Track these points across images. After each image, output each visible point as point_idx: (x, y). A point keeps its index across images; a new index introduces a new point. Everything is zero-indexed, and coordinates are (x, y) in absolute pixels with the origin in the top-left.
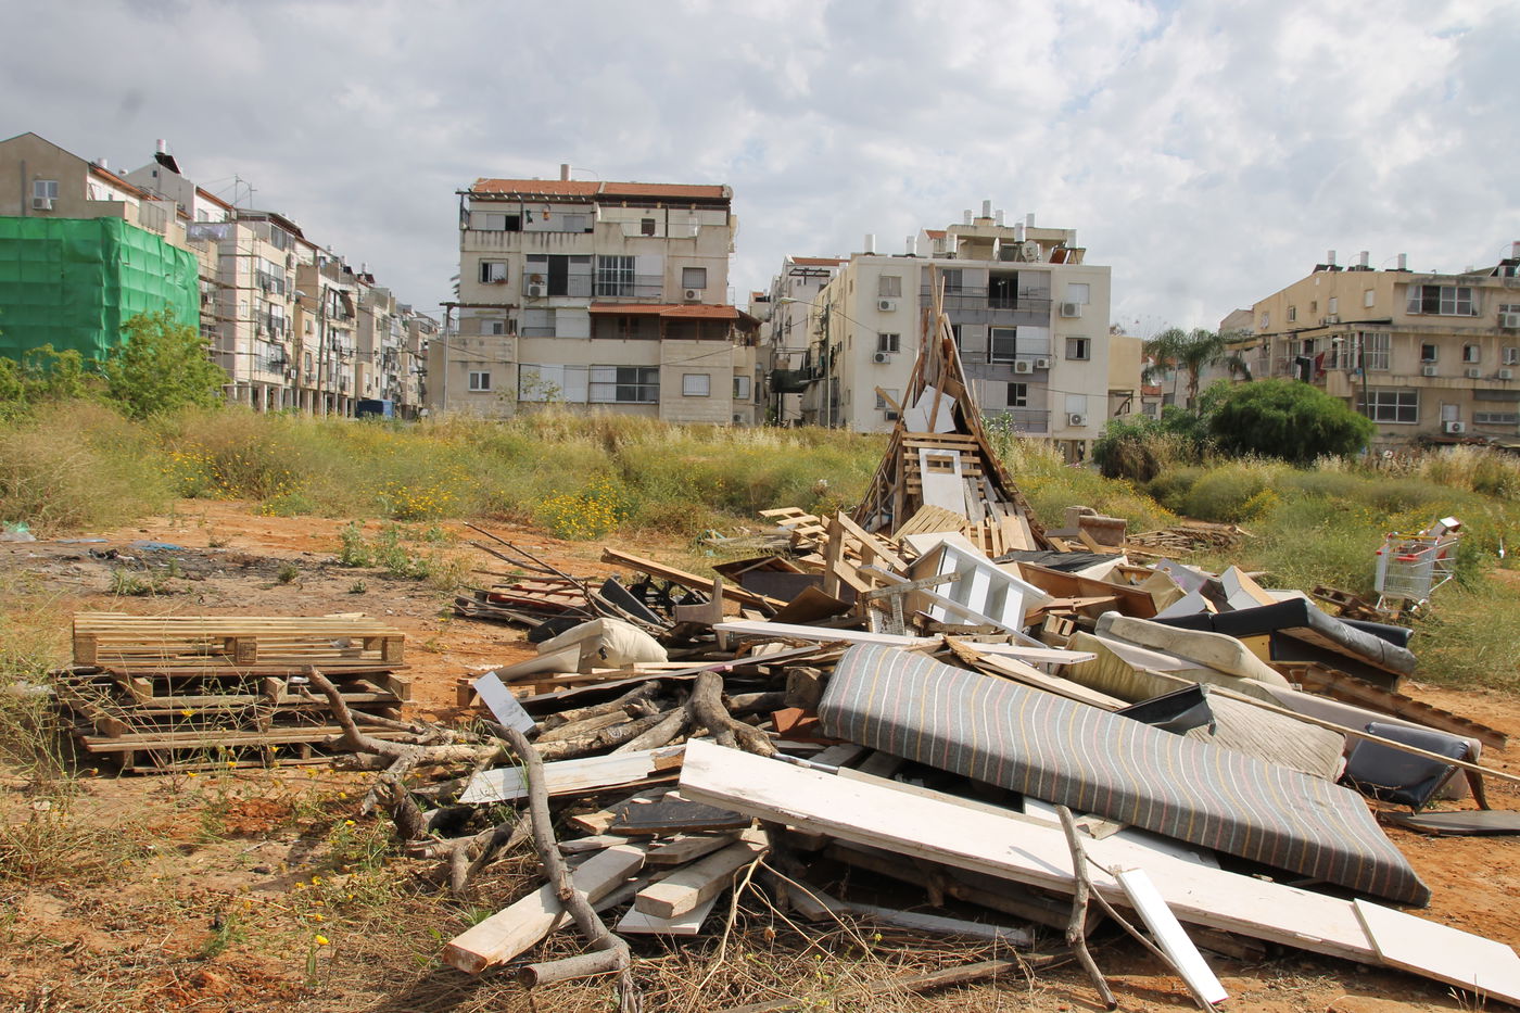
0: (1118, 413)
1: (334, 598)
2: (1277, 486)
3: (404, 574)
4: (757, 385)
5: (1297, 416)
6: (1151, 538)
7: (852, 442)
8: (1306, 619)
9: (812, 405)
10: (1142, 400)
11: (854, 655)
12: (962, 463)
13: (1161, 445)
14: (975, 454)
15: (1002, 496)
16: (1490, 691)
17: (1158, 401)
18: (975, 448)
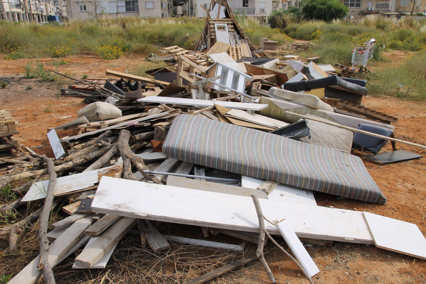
0: (275, 8)
1: (21, 92)
2: (321, 29)
3: (47, 80)
4: (168, 4)
5: (327, 7)
6: (285, 47)
7: (197, 21)
8: (337, 83)
9: (185, 9)
10: (282, 3)
11: (178, 120)
12: (228, 27)
13: (288, 17)
14: (232, 24)
15: (240, 37)
16: (387, 97)
17: (287, 4)
18: (232, 22)
